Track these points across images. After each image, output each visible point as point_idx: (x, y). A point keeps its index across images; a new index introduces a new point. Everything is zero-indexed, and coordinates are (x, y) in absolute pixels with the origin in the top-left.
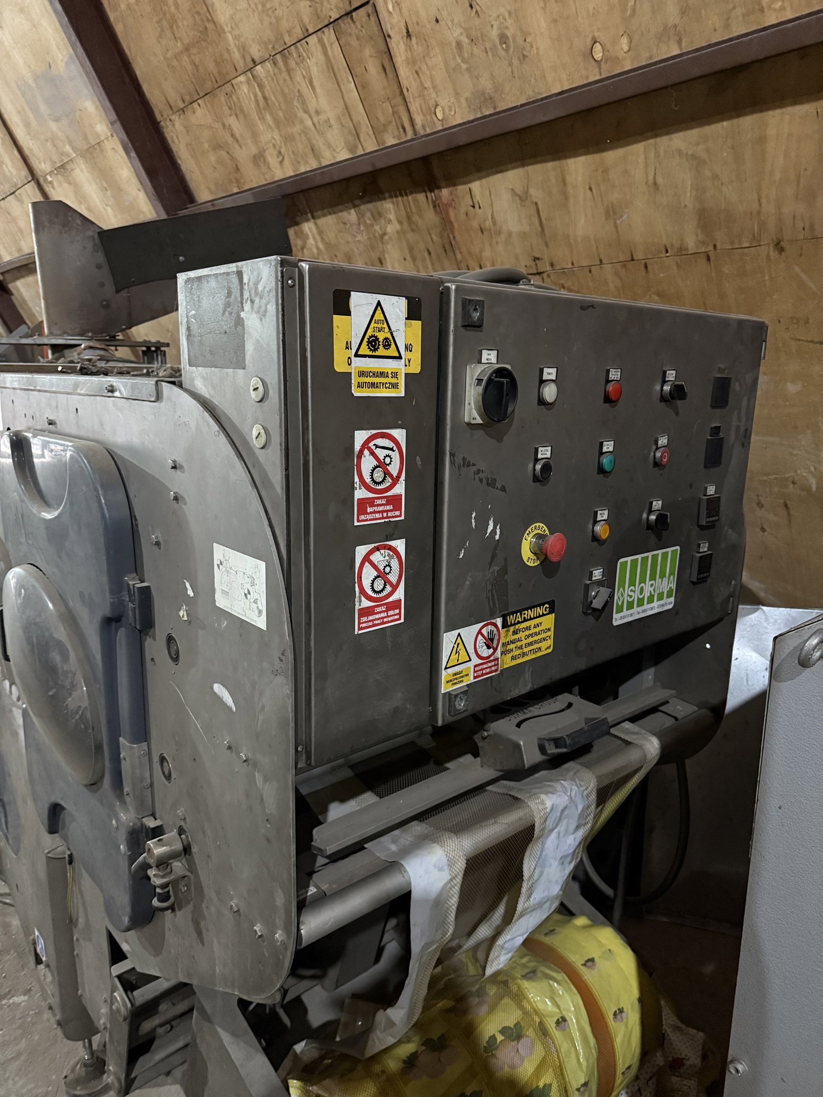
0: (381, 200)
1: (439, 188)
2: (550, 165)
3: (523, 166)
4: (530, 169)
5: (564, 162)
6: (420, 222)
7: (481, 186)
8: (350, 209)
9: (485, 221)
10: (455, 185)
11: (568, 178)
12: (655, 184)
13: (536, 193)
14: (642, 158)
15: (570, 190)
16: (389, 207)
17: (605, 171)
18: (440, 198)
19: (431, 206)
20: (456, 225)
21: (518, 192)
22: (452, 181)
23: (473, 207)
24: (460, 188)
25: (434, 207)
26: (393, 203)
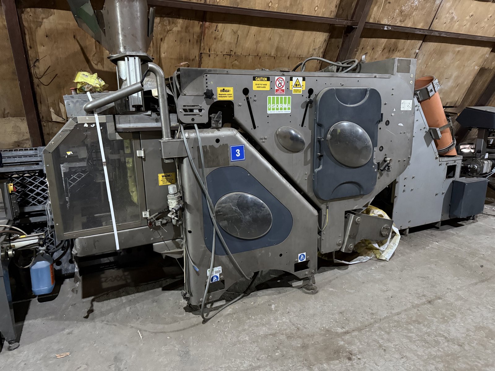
2: (247, 26)
3: (239, 24)
4: (241, 25)
5: (251, 27)
7: (222, 26)
9: (218, 36)
13: (239, 33)
15: (249, 34)
18: (205, 25)
19: (199, 26)
20: (206, 35)
21: (234, 31)
22: (212, 21)
23: (215, 31)
24: (214, 24)
25: (201, 27)
26: (183, 21)
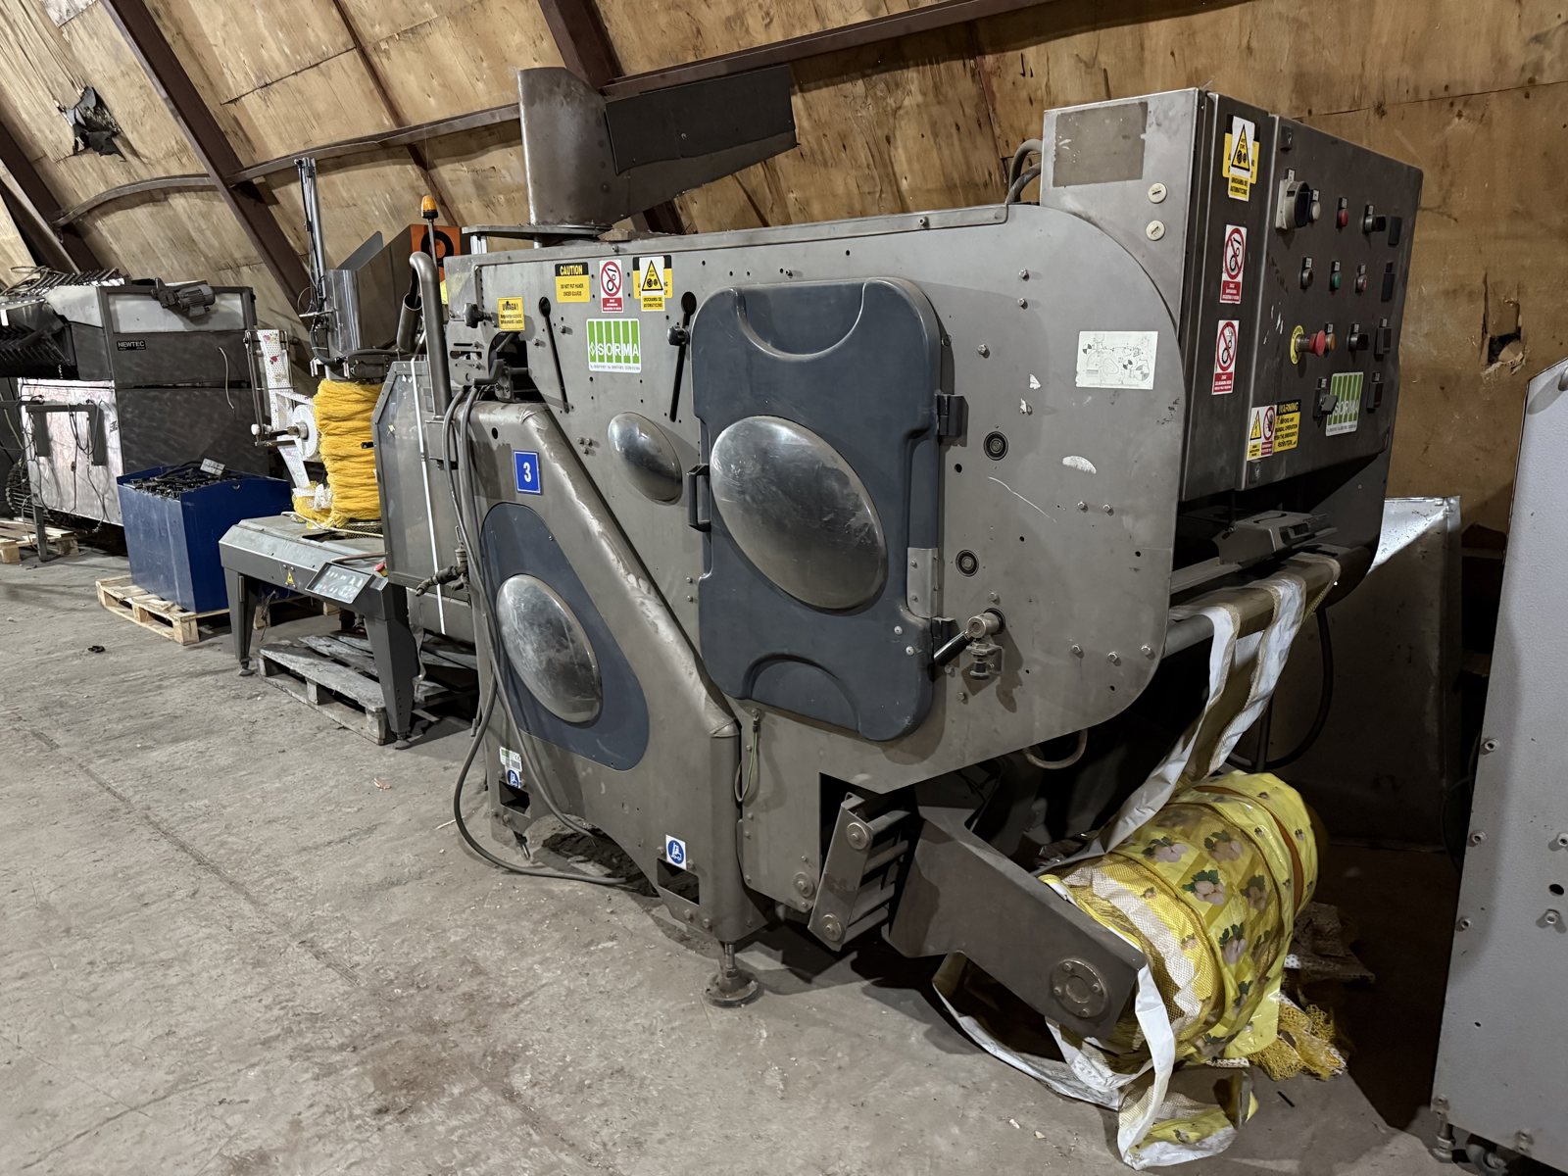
0: (901, 68)
1: (983, 53)
2: (1127, 28)
6: (950, 93)
7: (1038, 52)
8: (858, 79)
9: (1036, 90)
10: (1003, 51)
11: (1147, 43)
12: (1249, 48)
13: (1105, 60)
14: (1236, 22)
15: (1147, 54)
16: (912, 78)
17: (1193, 34)
18: (983, 66)
19: (969, 75)
20: (998, 95)
21: (1085, 59)
22: (1000, 46)
23: (1024, 75)
24: (1009, 54)
25: (973, 76)
26: (918, 71)
